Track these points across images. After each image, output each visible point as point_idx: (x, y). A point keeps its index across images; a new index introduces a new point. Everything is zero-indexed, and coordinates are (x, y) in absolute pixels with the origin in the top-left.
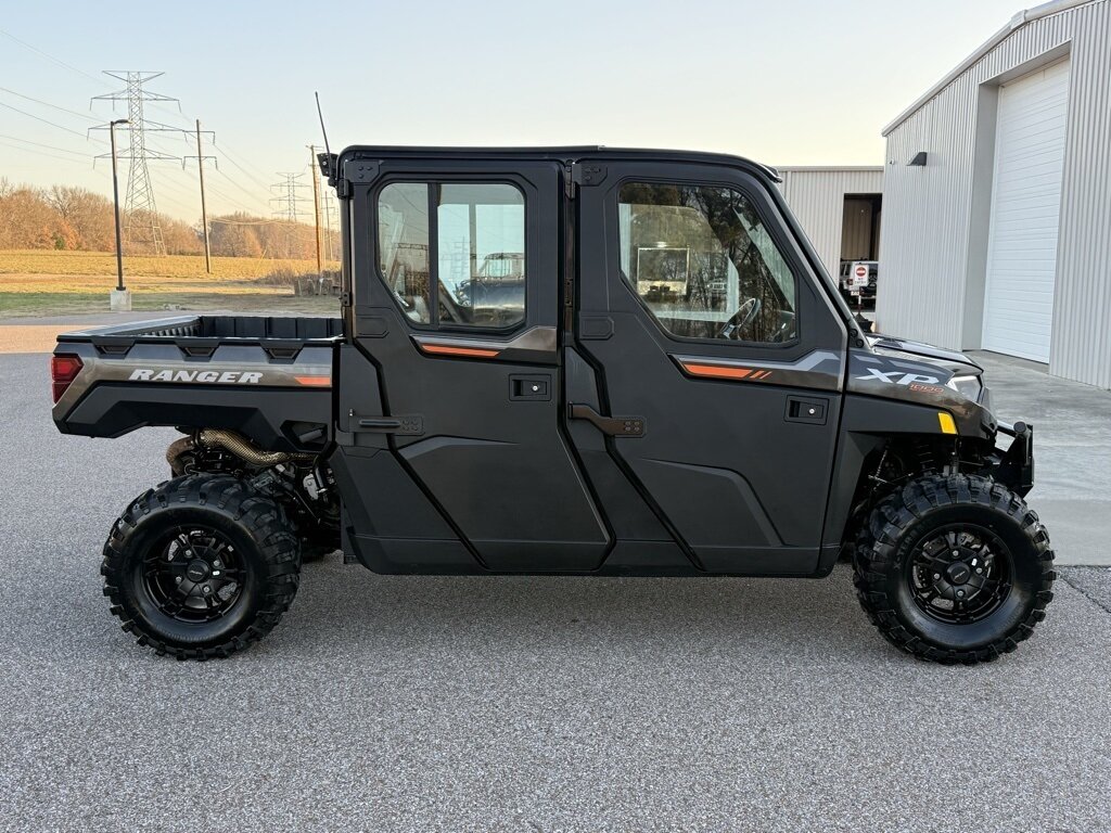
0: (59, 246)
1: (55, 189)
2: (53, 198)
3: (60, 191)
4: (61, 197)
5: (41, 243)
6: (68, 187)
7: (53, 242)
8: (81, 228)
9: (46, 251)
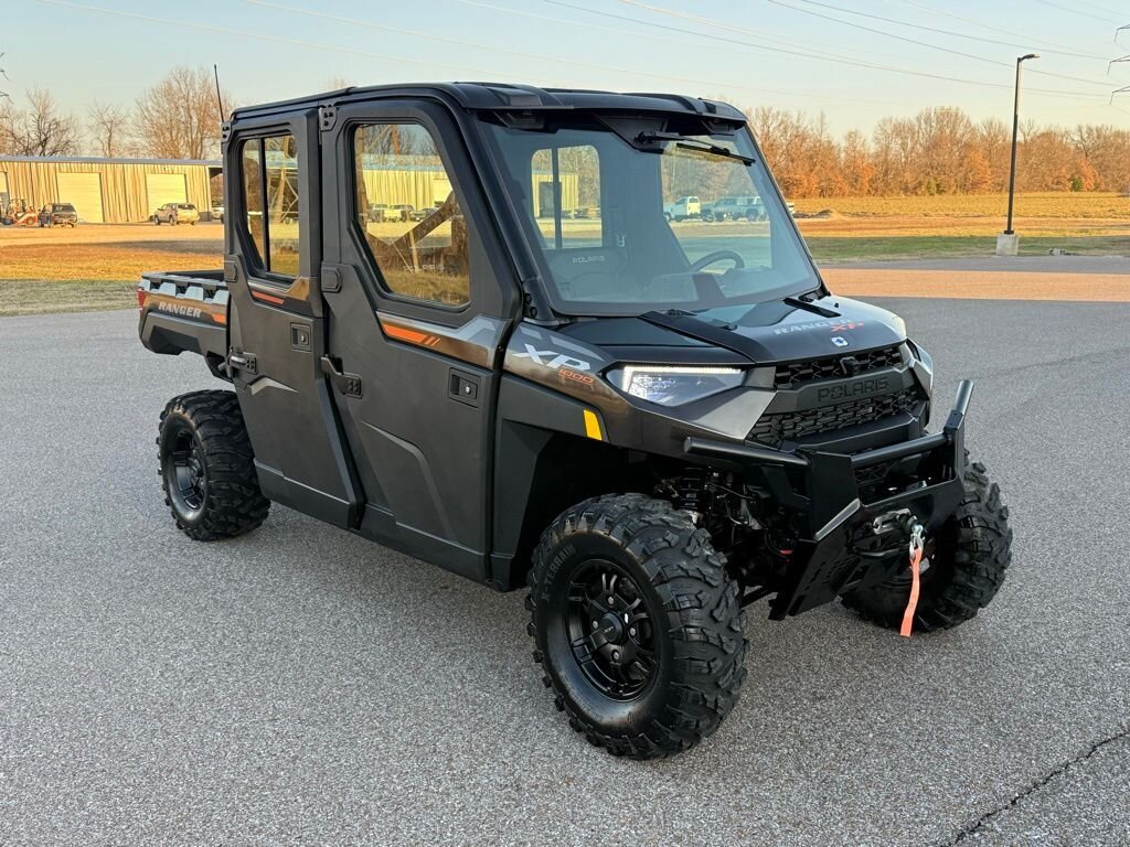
0: (1076, 187)
1: (1080, 130)
2: (1077, 138)
3: (1084, 130)
4: (1085, 136)
5: (1058, 184)
6: (1093, 126)
7: (1070, 184)
8: (1102, 168)
9: (1060, 194)
